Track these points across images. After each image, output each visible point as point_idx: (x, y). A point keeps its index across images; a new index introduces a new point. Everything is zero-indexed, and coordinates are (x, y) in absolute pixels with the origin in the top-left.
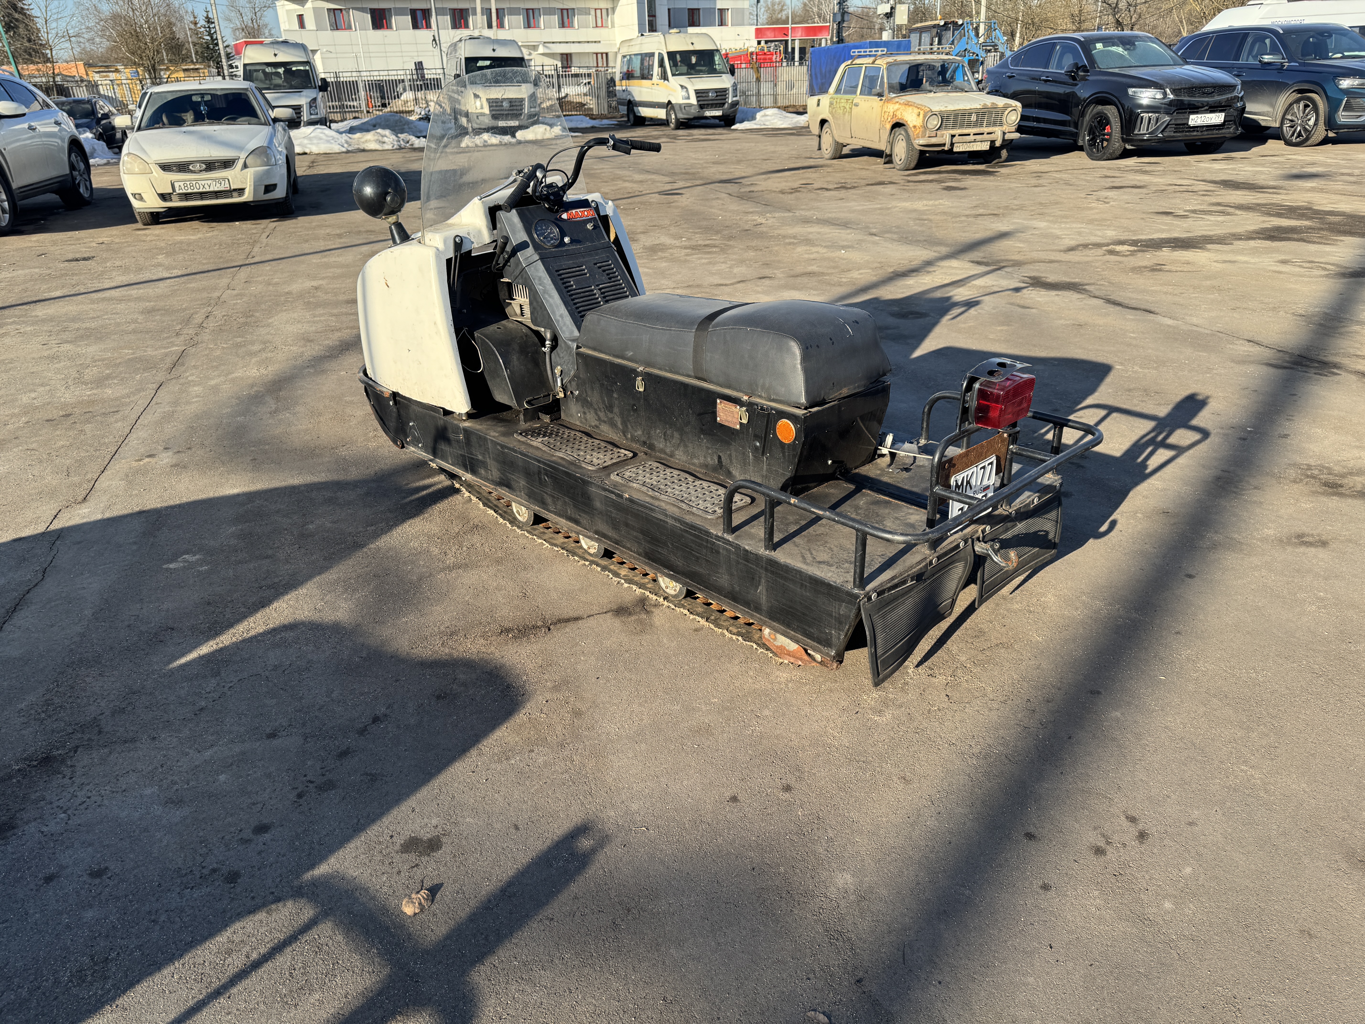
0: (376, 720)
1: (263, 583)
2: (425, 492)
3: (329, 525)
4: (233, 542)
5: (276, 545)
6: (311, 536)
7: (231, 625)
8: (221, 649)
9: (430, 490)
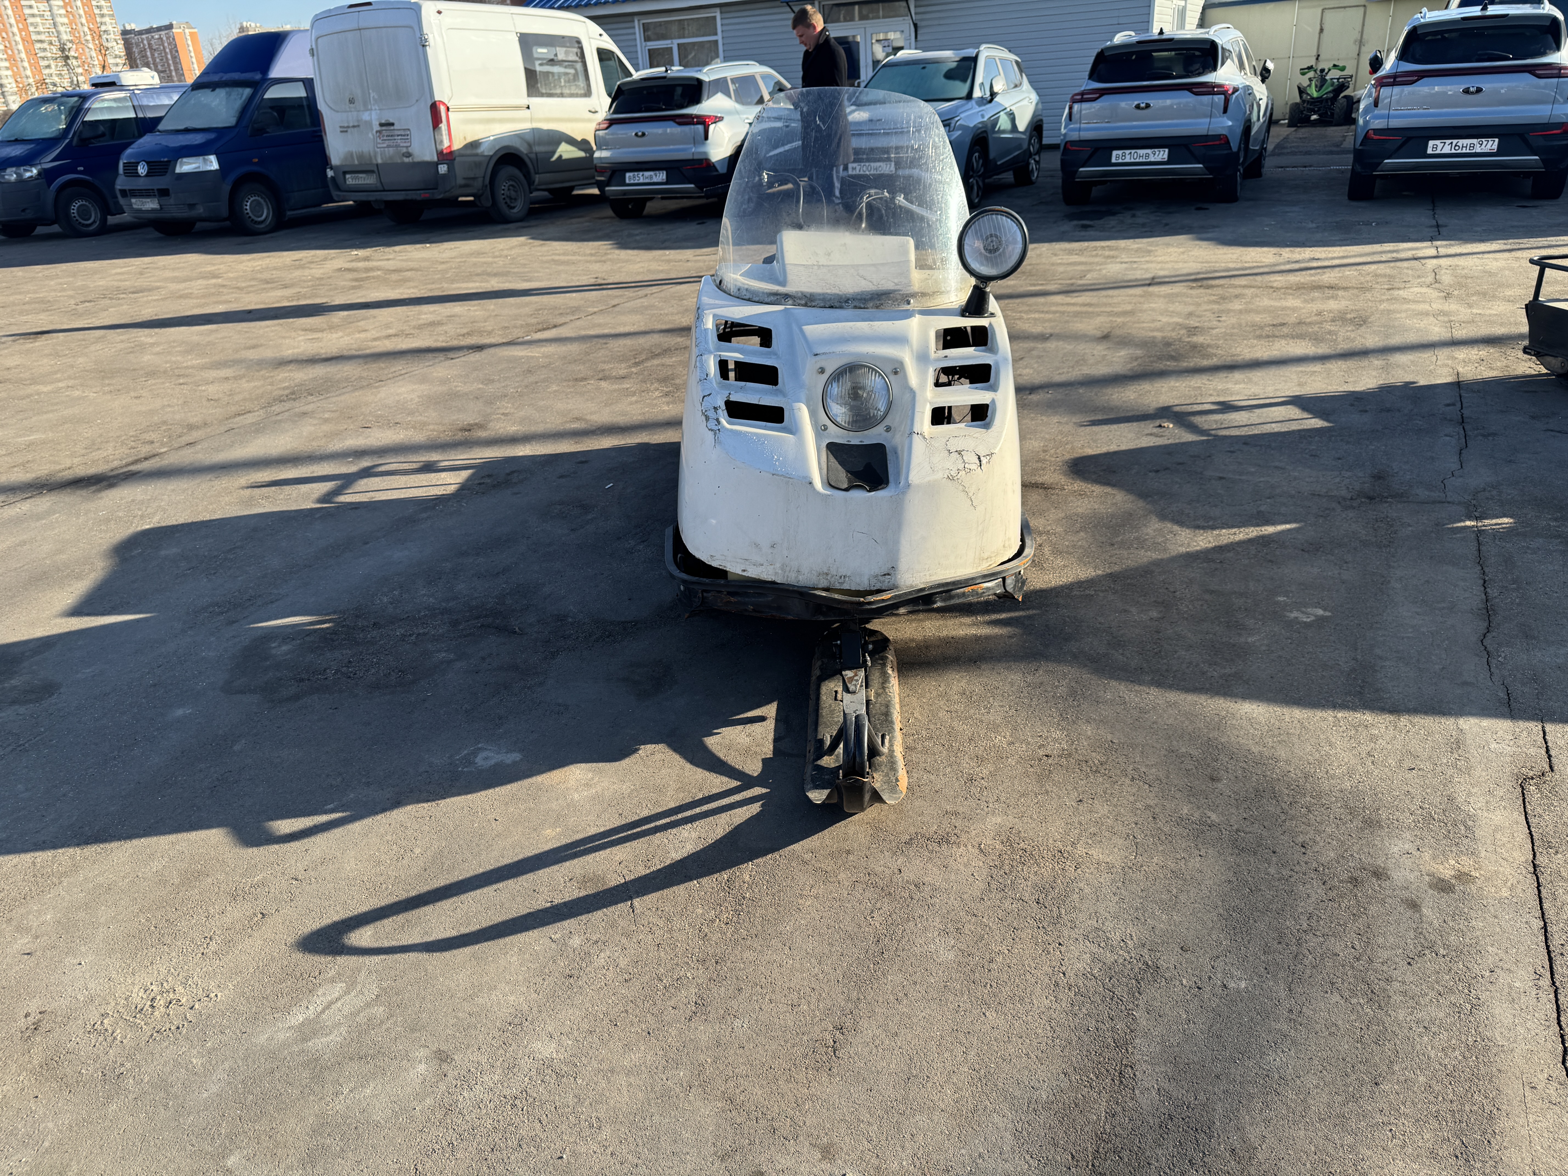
0: (1157, 471)
1: (1218, 566)
2: (1003, 616)
3: (1134, 610)
4: (1250, 623)
5: (1200, 603)
6: (1159, 603)
7: (1250, 541)
8: (1258, 526)
9: (994, 617)
